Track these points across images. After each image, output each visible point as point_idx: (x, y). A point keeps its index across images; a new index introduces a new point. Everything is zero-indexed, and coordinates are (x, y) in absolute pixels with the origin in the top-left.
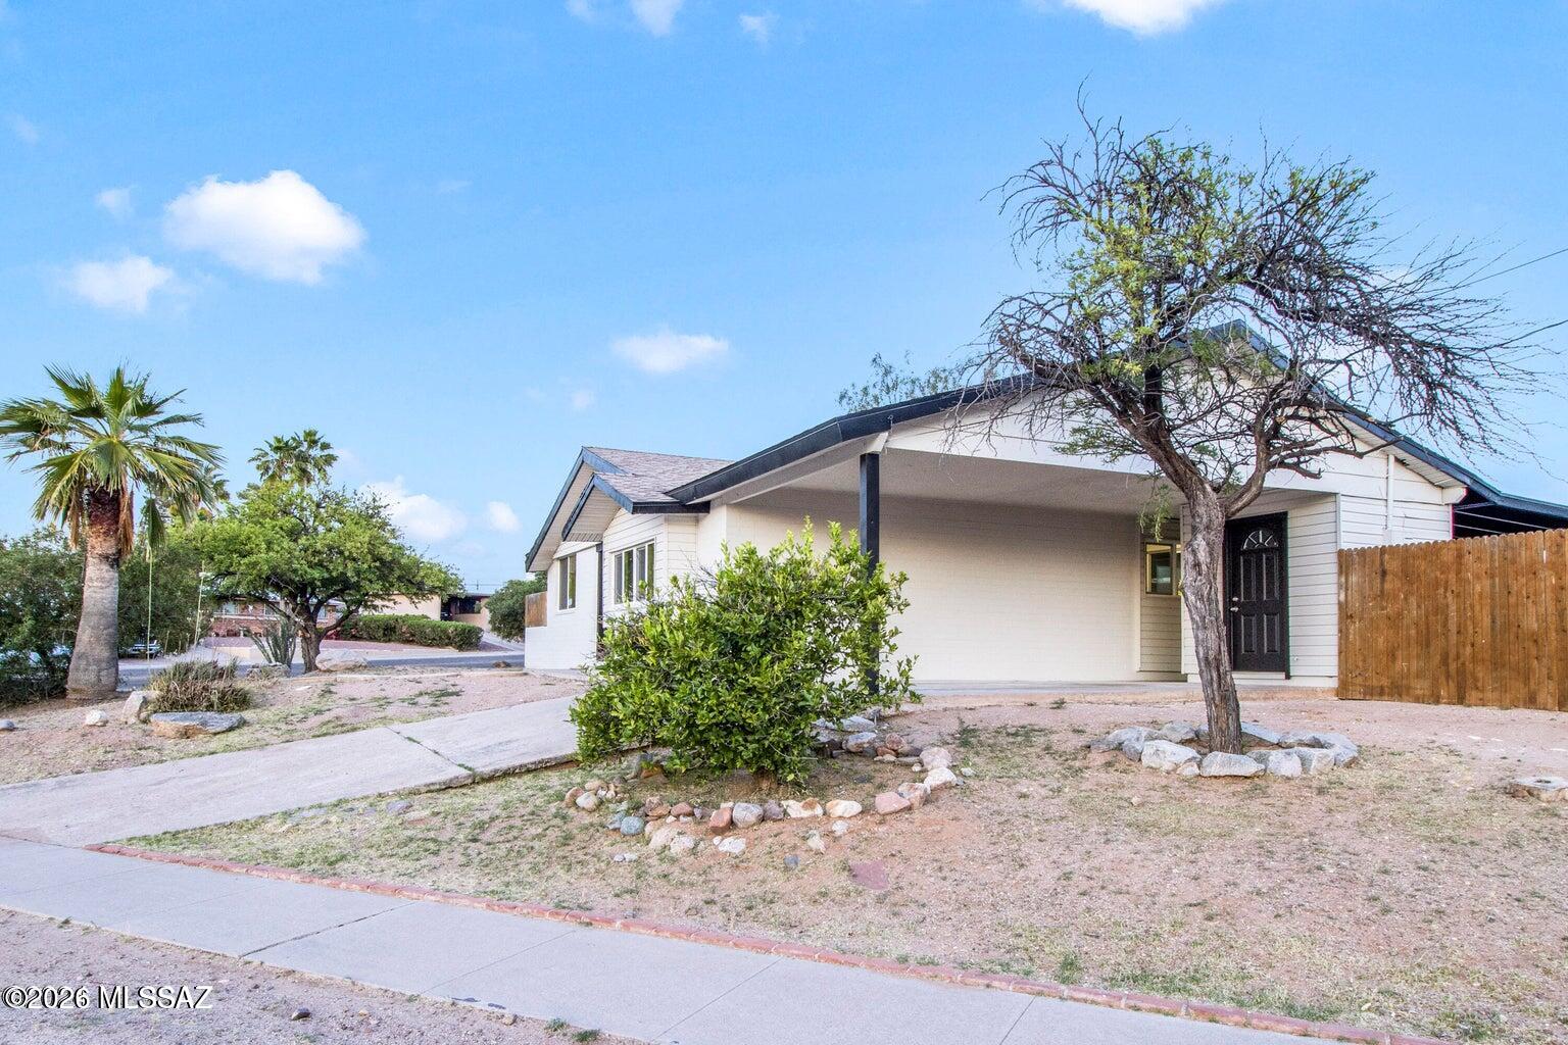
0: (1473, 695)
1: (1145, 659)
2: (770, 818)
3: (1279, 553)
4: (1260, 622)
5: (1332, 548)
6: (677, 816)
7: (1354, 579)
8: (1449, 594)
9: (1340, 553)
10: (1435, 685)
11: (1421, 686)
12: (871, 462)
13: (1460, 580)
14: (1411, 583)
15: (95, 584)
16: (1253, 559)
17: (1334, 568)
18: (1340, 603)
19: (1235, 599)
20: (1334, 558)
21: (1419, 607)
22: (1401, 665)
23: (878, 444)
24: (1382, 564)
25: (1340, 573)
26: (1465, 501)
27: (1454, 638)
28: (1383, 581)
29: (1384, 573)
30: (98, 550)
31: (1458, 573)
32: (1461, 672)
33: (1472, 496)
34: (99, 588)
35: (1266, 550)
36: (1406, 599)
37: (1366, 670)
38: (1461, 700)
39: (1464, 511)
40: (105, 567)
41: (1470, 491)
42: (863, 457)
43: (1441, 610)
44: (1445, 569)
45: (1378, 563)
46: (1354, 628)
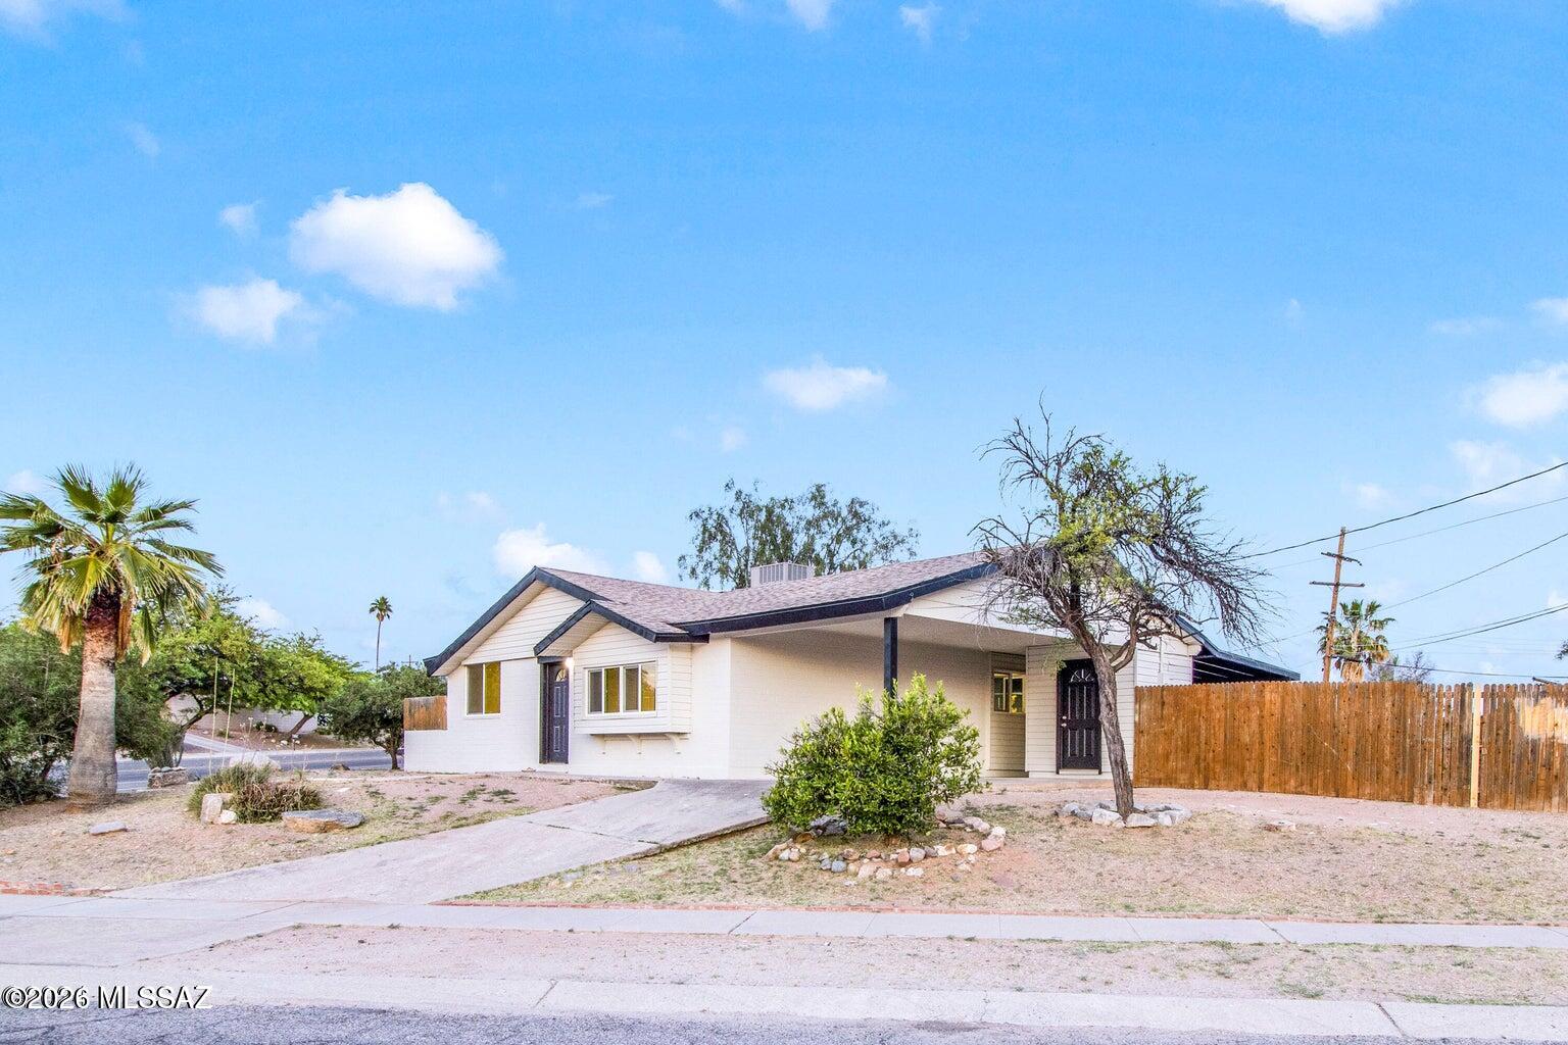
0: (1213, 783)
1: (995, 760)
2: (930, 856)
3: (1094, 687)
4: (1081, 733)
5: (1131, 685)
6: (870, 859)
7: (1144, 706)
8: (1201, 718)
9: (1136, 688)
10: (1192, 777)
11: (1183, 778)
12: (891, 623)
13: (1209, 711)
14: (1179, 711)
15: (98, 688)
16: (1077, 690)
17: (1132, 699)
18: (1135, 723)
19: (1064, 718)
20: (1132, 692)
21: (1184, 726)
22: (1172, 764)
23: (899, 613)
24: (1162, 697)
25: (1136, 703)
26: (1201, 654)
27: (1203, 746)
28: (1162, 709)
29: (1163, 704)
30: (100, 655)
31: (1207, 704)
32: (1207, 768)
33: (1205, 651)
34: (98, 692)
35: (1087, 684)
36: (1176, 721)
37: (1150, 767)
38: (1206, 787)
39: (1201, 660)
40: (107, 671)
41: (1204, 648)
42: (887, 620)
43: (1196, 729)
44: (1199, 703)
45: (1159, 697)
46: (1144, 739)
